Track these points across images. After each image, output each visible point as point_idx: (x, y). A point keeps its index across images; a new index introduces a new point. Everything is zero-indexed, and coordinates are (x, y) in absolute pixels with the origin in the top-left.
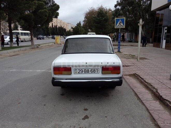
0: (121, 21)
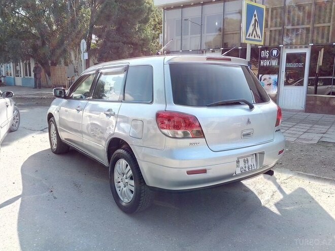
0: (256, 18)
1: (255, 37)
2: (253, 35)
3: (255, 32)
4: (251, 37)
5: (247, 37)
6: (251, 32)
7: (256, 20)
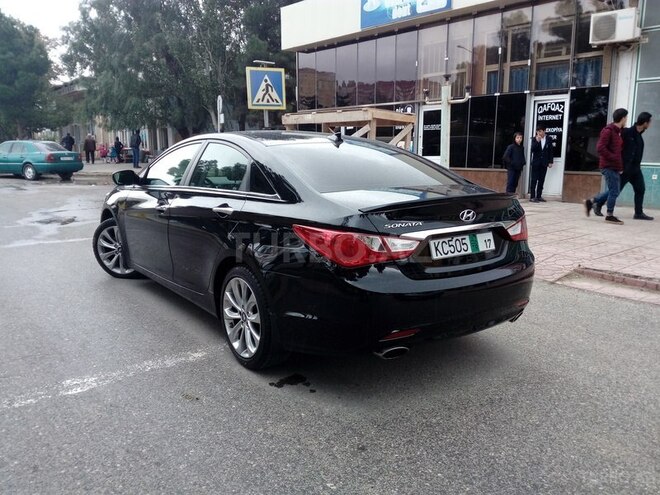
0: (269, 82)
1: (268, 101)
2: (265, 100)
3: (267, 97)
4: (260, 102)
5: (255, 102)
6: (261, 98)
7: (267, 85)
